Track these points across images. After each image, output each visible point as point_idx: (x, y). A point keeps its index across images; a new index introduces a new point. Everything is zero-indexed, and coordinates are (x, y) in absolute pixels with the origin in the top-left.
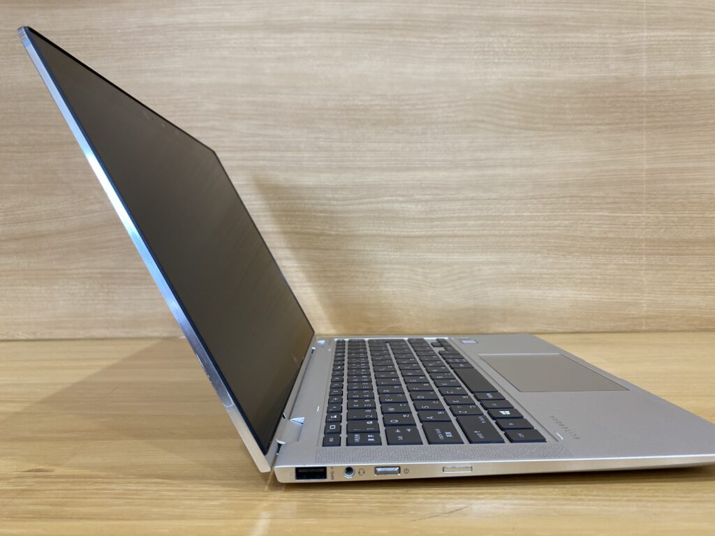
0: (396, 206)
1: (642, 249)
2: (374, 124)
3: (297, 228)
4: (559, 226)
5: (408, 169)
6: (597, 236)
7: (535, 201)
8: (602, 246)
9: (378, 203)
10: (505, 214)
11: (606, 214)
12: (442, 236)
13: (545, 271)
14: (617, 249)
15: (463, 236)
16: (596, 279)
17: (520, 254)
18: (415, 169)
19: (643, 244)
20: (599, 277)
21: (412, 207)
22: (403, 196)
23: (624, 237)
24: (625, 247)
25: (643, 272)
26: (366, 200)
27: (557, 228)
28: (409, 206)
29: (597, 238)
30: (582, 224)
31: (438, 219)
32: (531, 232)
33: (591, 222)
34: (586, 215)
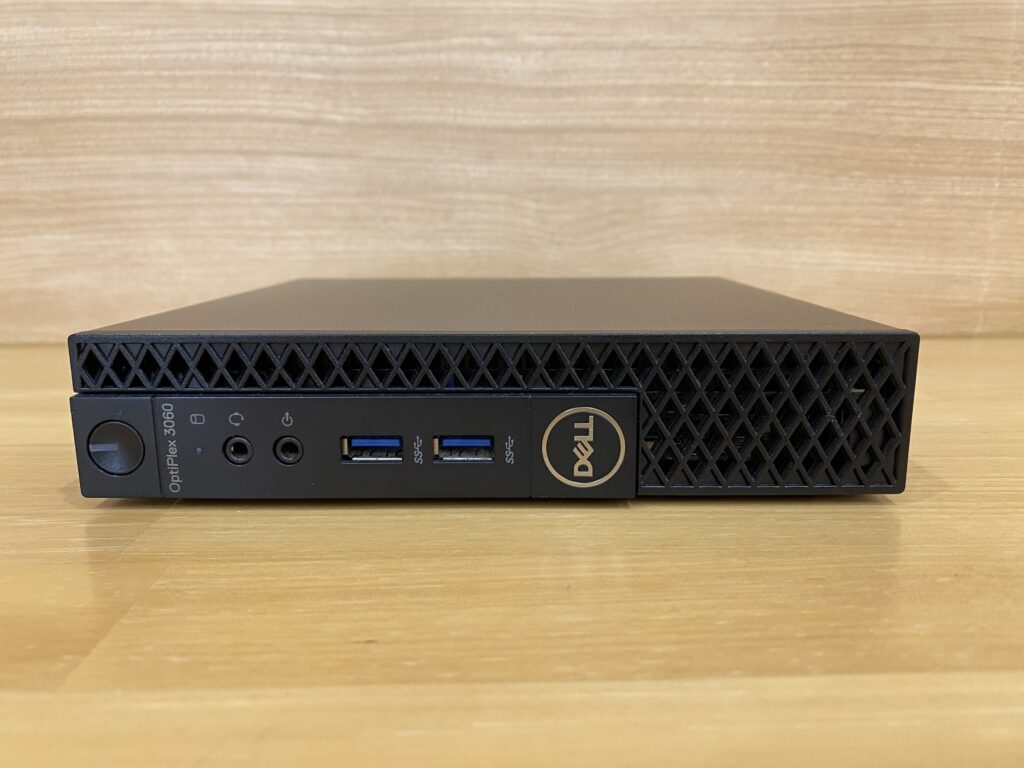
0: (480, 58)
1: (994, 164)
3: (262, 107)
4: (827, 112)
6: (904, 134)
7: (777, 54)
8: (912, 158)
10: (714, 83)
11: (925, 85)
13: (790, 208)
14: (943, 163)
15: (623, 130)
17: (741, 172)
19: (998, 154)
20: (900, 223)
21: (513, 61)
22: (495, 36)
23: (959, 137)
24: (960, 159)
25: (990, 212)
27: (821, 116)
28: (509, 59)
29: (905, 139)
30: (874, 107)
31: (571, 91)
32: (766, 123)
33: (894, 103)
34: (883, 88)
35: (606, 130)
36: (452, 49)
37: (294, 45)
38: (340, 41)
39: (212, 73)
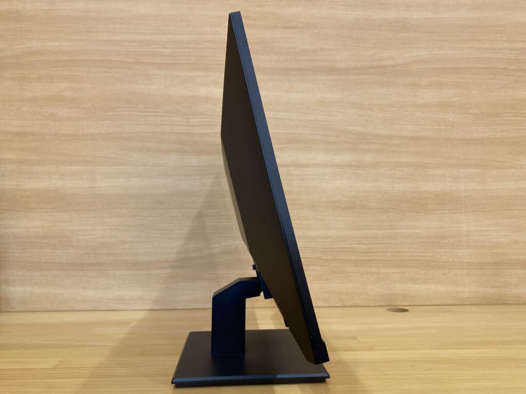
2: (343, 209)
5: (359, 229)
9: (345, 244)
12: (376, 260)
16: (444, 280)
18: (362, 229)
26: (340, 243)
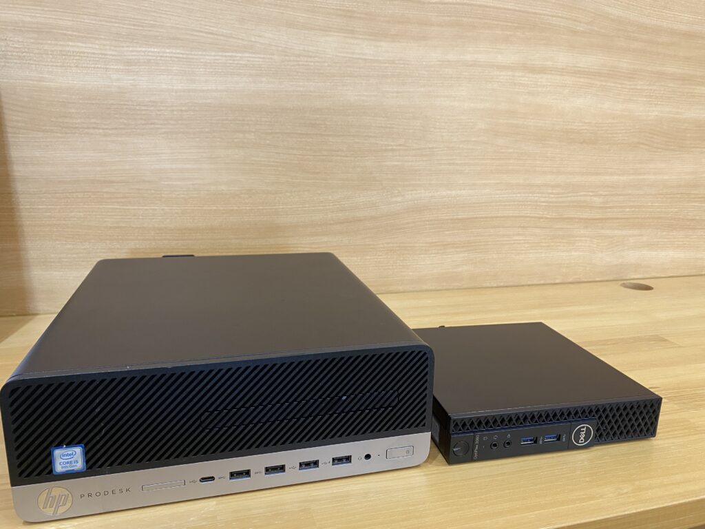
35: (618, 219)
36: (581, 196)
37: (540, 195)
38: (552, 193)
39: (516, 203)
